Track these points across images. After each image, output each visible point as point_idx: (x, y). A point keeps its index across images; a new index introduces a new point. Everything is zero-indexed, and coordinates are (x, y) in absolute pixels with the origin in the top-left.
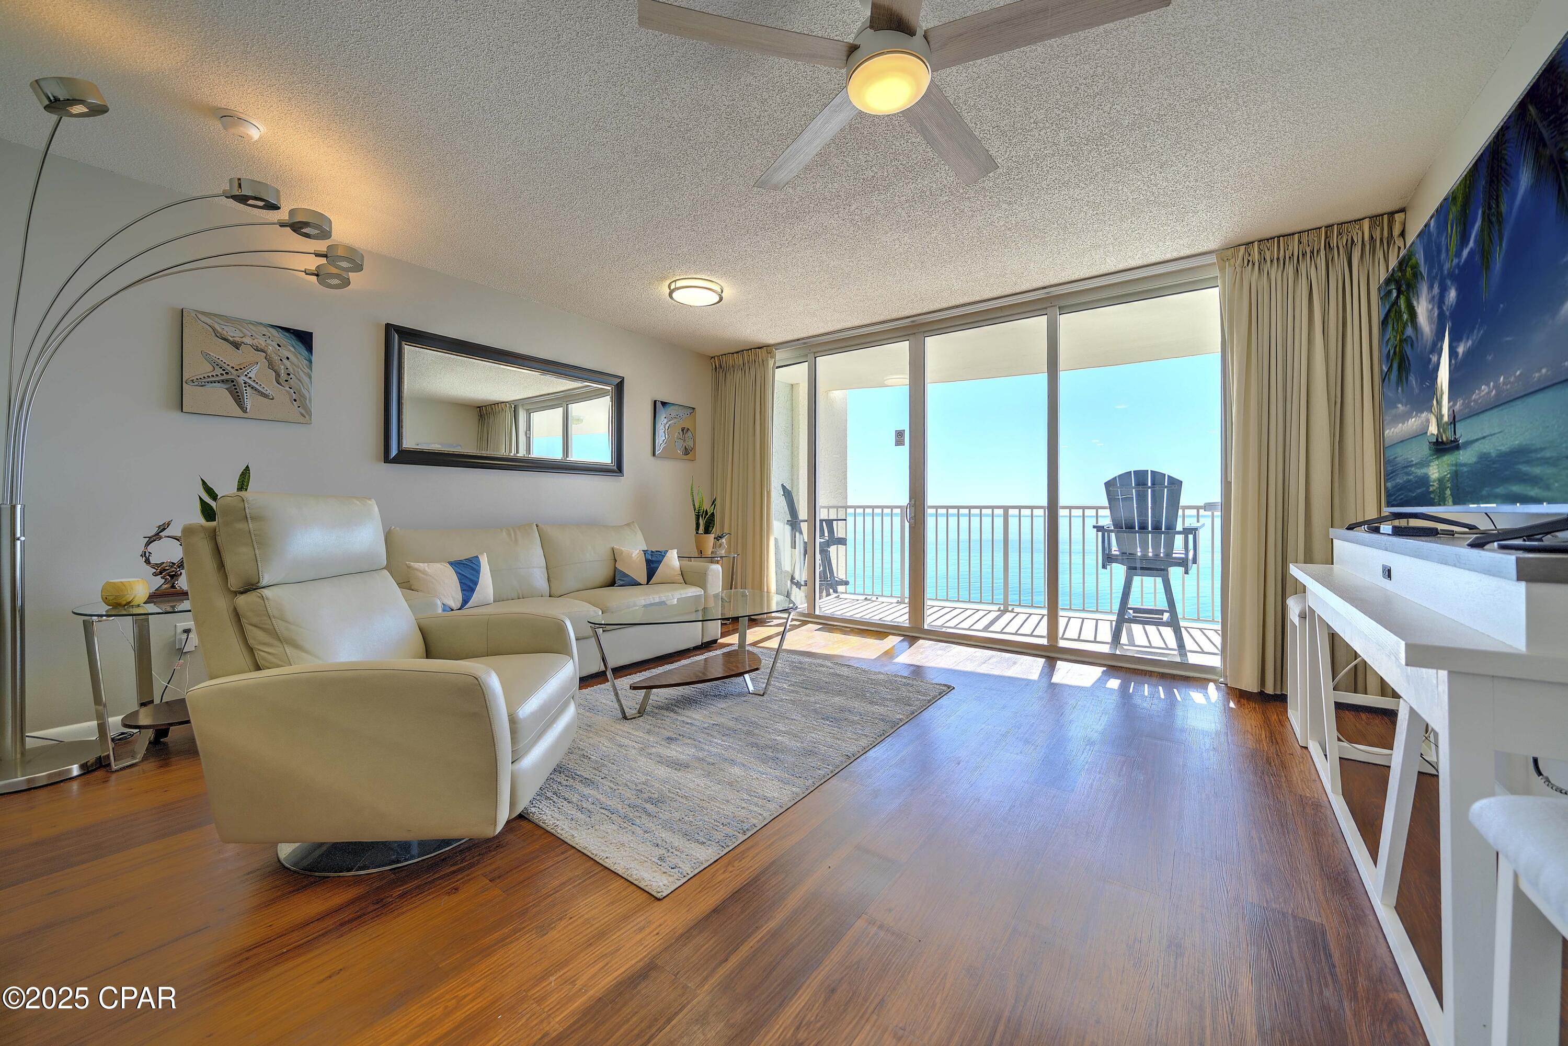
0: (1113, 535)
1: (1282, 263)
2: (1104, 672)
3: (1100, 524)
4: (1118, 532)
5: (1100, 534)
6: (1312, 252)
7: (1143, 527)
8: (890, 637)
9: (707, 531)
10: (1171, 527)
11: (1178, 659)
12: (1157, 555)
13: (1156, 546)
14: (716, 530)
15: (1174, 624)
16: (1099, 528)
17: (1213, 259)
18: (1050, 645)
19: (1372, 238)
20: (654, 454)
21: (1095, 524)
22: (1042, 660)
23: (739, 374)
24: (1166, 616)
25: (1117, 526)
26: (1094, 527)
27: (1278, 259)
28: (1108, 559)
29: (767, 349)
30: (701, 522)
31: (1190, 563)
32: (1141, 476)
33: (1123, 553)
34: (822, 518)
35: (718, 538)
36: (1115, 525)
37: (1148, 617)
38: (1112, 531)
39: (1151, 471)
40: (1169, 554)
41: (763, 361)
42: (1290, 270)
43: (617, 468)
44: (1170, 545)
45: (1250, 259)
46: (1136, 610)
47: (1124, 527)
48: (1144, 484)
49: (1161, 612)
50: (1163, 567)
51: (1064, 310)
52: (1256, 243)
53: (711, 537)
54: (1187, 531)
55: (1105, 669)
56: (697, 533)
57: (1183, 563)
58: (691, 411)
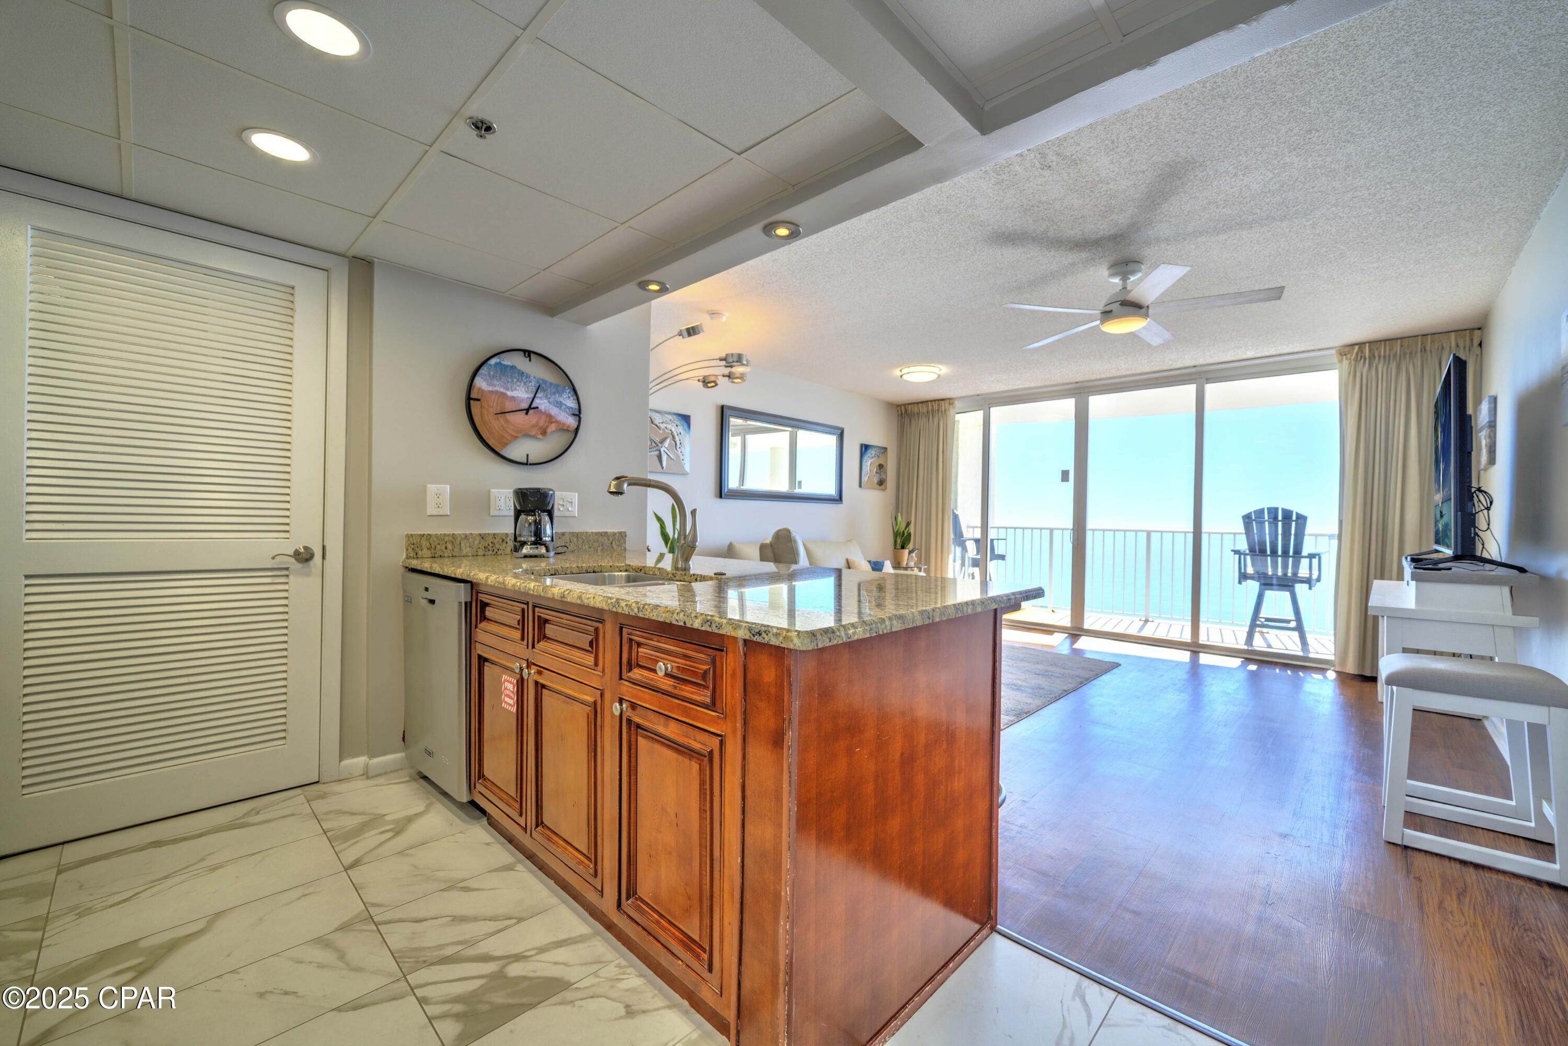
0: (1248, 558)
1: (1387, 359)
2: (1242, 662)
3: (1237, 548)
4: (1253, 555)
5: (1237, 556)
6: (1411, 353)
7: (1274, 552)
8: (1056, 633)
9: (903, 547)
10: (1298, 552)
11: (1301, 654)
12: (1285, 574)
13: (1285, 566)
14: (911, 546)
15: (1300, 628)
16: (1236, 552)
17: (1333, 351)
18: (1194, 642)
19: (1458, 346)
20: (860, 486)
21: (1233, 548)
22: (1189, 653)
23: (923, 421)
24: (1293, 624)
25: (1252, 550)
26: (1232, 551)
27: (1384, 357)
28: (1243, 577)
29: (950, 401)
30: (899, 541)
31: (1313, 582)
32: (1273, 512)
33: (1258, 573)
34: (992, 538)
35: (910, 552)
36: (1251, 551)
37: (1277, 623)
38: (1245, 555)
39: (1282, 509)
40: (1295, 574)
41: (945, 410)
42: (1394, 366)
43: (839, 499)
44: (1296, 566)
45: (1363, 355)
46: (1267, 620)
47: (1257, 550)
48: (1276, 518)
49: (1288, 621)
50: (1290, 584)
51: (1209, 380)
52: (1367, 345)
53: (906, 552)
54: (1311, 556)
55: (1243, 660)
56: (895, 548)
57: (1308, 581)
58: (882, 451)
